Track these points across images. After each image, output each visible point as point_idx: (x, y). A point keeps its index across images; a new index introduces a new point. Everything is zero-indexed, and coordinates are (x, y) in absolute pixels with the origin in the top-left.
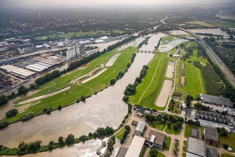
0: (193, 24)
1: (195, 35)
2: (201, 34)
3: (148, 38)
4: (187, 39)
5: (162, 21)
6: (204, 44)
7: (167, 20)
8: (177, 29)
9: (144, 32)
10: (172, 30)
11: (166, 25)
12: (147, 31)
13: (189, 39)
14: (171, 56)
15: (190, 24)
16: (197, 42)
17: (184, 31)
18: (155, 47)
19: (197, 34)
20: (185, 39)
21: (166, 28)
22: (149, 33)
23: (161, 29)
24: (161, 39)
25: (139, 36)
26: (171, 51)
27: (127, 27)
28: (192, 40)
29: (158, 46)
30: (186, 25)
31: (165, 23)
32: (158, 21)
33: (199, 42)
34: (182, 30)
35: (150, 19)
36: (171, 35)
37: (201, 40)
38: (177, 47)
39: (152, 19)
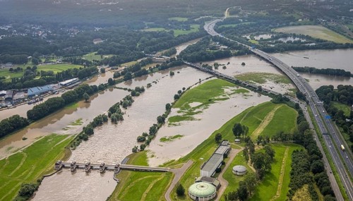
0: (295, 36)
1: (295, 76)
2: (312, 71)
3: (140, 91)
4: (265, 93)
8: (244, 53)
9: (136, 68)
10: (226, 55)
11: (215, 39)
12: (150, 61)
13: (272, 95)
15: (285, 36)
16: (297, 107)
17: (262, 58)
18: (140, 140)
19: (300, 70)
20: (260, 91)
21: (213, 48)
22: (152, 71)
23: (196, 54)
24: (176, 97)
25: (111, 83)
26: (190, 162)
27: (95, 48)
28: (280, 99)
29: (153, 131)
30: (273, 38)
31: (214, 34)
32: (198, 26)
33: (303, 106)
34: (258, 56)
35: (180, 19)
36: (220, 76)
37: (309, 97)
38: (218, 139)
39: (186, 19)
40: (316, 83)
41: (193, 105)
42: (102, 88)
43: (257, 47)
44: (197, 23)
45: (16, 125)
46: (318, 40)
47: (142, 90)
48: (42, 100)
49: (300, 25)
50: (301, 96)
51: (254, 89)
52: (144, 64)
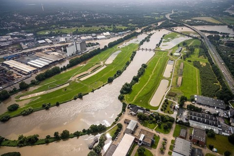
0: (200, 20)
1: (200, 32)
2: (206, 31)
3: (151, 34)
4: (191, 37)
5: (168, 16)
6: (207, 43)
7: (173, 15)
8: (182, 25)
9: (148, 28)
11: (171, 21)
12: (151, 27)
14: (171, 55)
15: (197, 20)
16: (201, 40)
17: (189, 27)
18: (157, 45)
19: (202, 31)
20: (189, 36)
21: (171, 23)
22: (153, 30)
23: (165, 25)
24: (163, 36)
25: (142, 32)
26: (172, 50)
27: (131, 22)
28: (196, 38)
29: (160, 43)
30: (192, 21)
31: (170, 19)
33: (203, 40)
34: (187, 27)
35: (156, 13)
36: (175, 32)
37: (205, 38)
38: (179, 46)
39: (158, 14)
40: (207, 35)
41: (169, 39)
43: (186, 24)
44: (162, 15)
46: (209, 22)
49: (202, 17)
50: (202, 38)
51: (187, 36)
52: (149, 27)
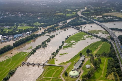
0: (110, 16)
1: (109, 31)
2: (116, 30)
4: (99, 37)
8: (92, 22)
9: (52, 28)
10: (85, 23)
11: (81, 17)
12: (58, 25)
13: (101, 38)
14: (66, 74)
15: (107, 16)
16: (110, 43)
17: (98, 25)
18: (52, 54)
19: (112, 29)
20: (97, 37)
21: (80, 21)
23: (74, 23)
24: (66, 39)
25: (43, 33)
26: (70, 63)
27: (38, 21)
28: (104, 40)
29: (57, 51)
30: (102, 17)
31: (81, 15)
32: (75, 12)
33: (112, 42)
34: (97, 24)
35: (69, 10)
36: (82, 31)
37: (115, 40)
38: (81, 54)
39: (71, 10)
41: (72, 42)
42: (40, 35)
43: (96, 20)
44: (75, 11)
45: (9, 48)
46: (119, 18)
47: (54, 36)
48: (18, 39)
49: (113, 12)
50: (112, 39)
52: (55, 26)
